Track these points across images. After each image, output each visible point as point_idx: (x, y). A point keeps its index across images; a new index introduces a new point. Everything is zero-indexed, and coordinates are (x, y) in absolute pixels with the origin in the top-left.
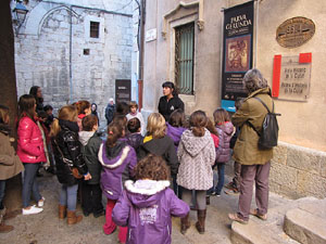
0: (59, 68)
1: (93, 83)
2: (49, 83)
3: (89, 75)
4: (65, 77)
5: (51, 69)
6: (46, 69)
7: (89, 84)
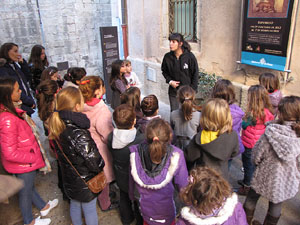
0: (26, 14)
1: (66, 29)
2: (17, 34)
3: (61, 20)
4: (34, 24)
5: (17, 16)
6: (10, 16)
7: (62, 30)
